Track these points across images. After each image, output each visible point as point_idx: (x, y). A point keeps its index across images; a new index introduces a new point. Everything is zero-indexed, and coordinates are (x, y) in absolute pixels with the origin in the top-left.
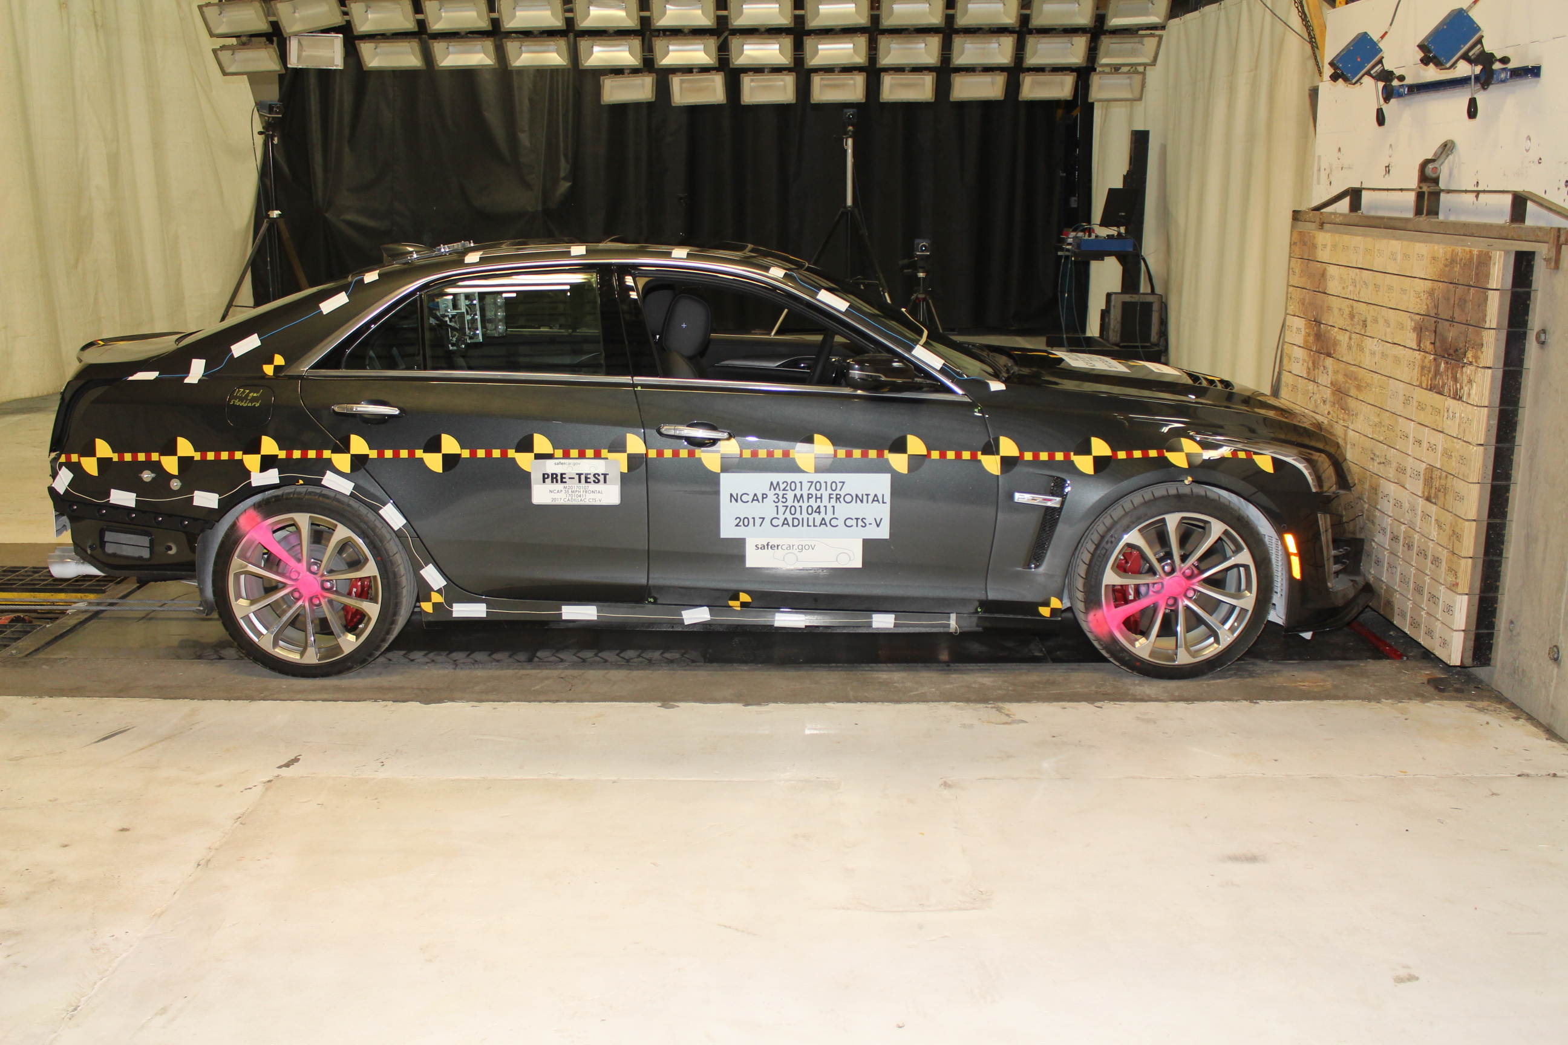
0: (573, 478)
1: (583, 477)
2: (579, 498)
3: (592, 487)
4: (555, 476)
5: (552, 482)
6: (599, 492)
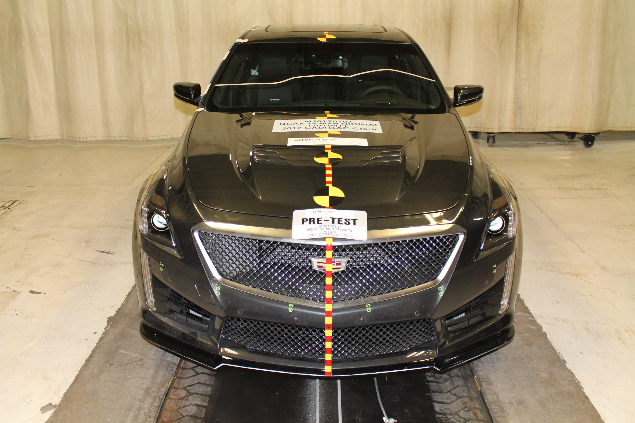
0: (328, 220)
1: (336, 221)
2: (333, 233)
3: (344, 226)
4: (312, 220)
5: (310, 223)
6: (349, 230)
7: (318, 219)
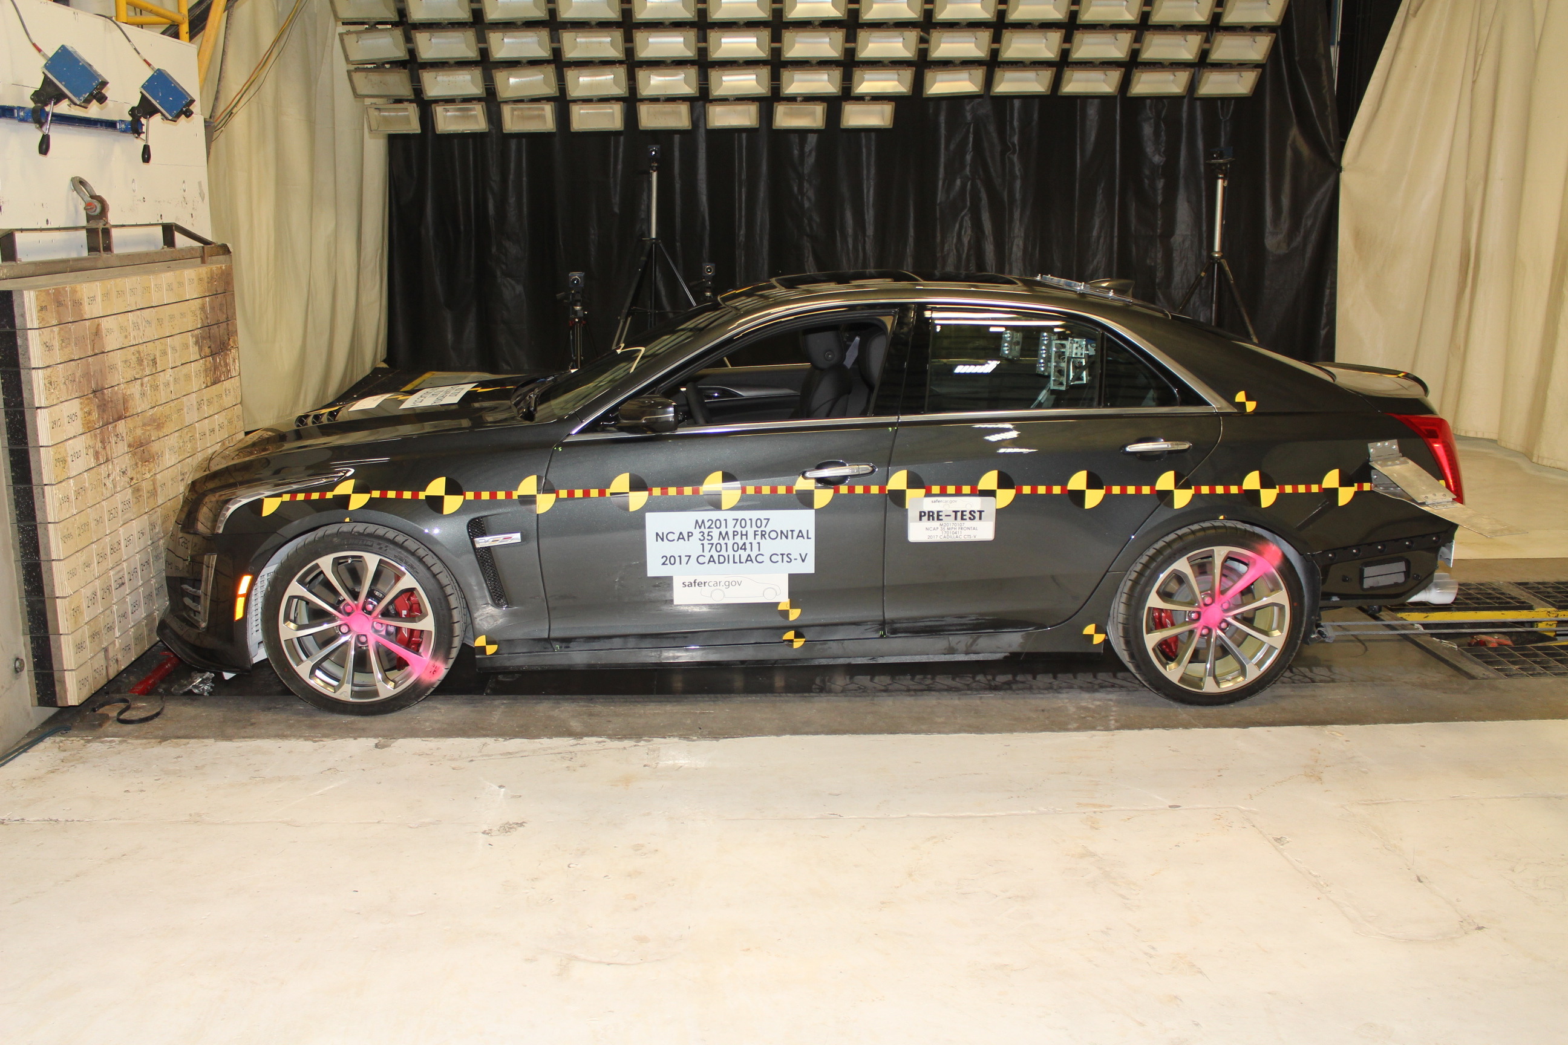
7: (938, 512)
